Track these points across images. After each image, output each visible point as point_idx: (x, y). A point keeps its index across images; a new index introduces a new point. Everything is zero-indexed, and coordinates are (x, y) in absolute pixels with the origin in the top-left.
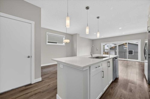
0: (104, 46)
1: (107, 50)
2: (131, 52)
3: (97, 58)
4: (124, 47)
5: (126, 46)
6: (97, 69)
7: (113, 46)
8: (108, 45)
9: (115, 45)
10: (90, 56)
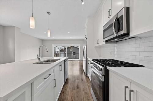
0: (55, 47)
1: (58, 51)
2: (74, 54)
3: (48, 62)
4: (70, 49)
5: (72, 49)
6: (46, 80)
7: (63, 48)
8: (59, 47)
9: (64, 47)
10: (37, 61)
